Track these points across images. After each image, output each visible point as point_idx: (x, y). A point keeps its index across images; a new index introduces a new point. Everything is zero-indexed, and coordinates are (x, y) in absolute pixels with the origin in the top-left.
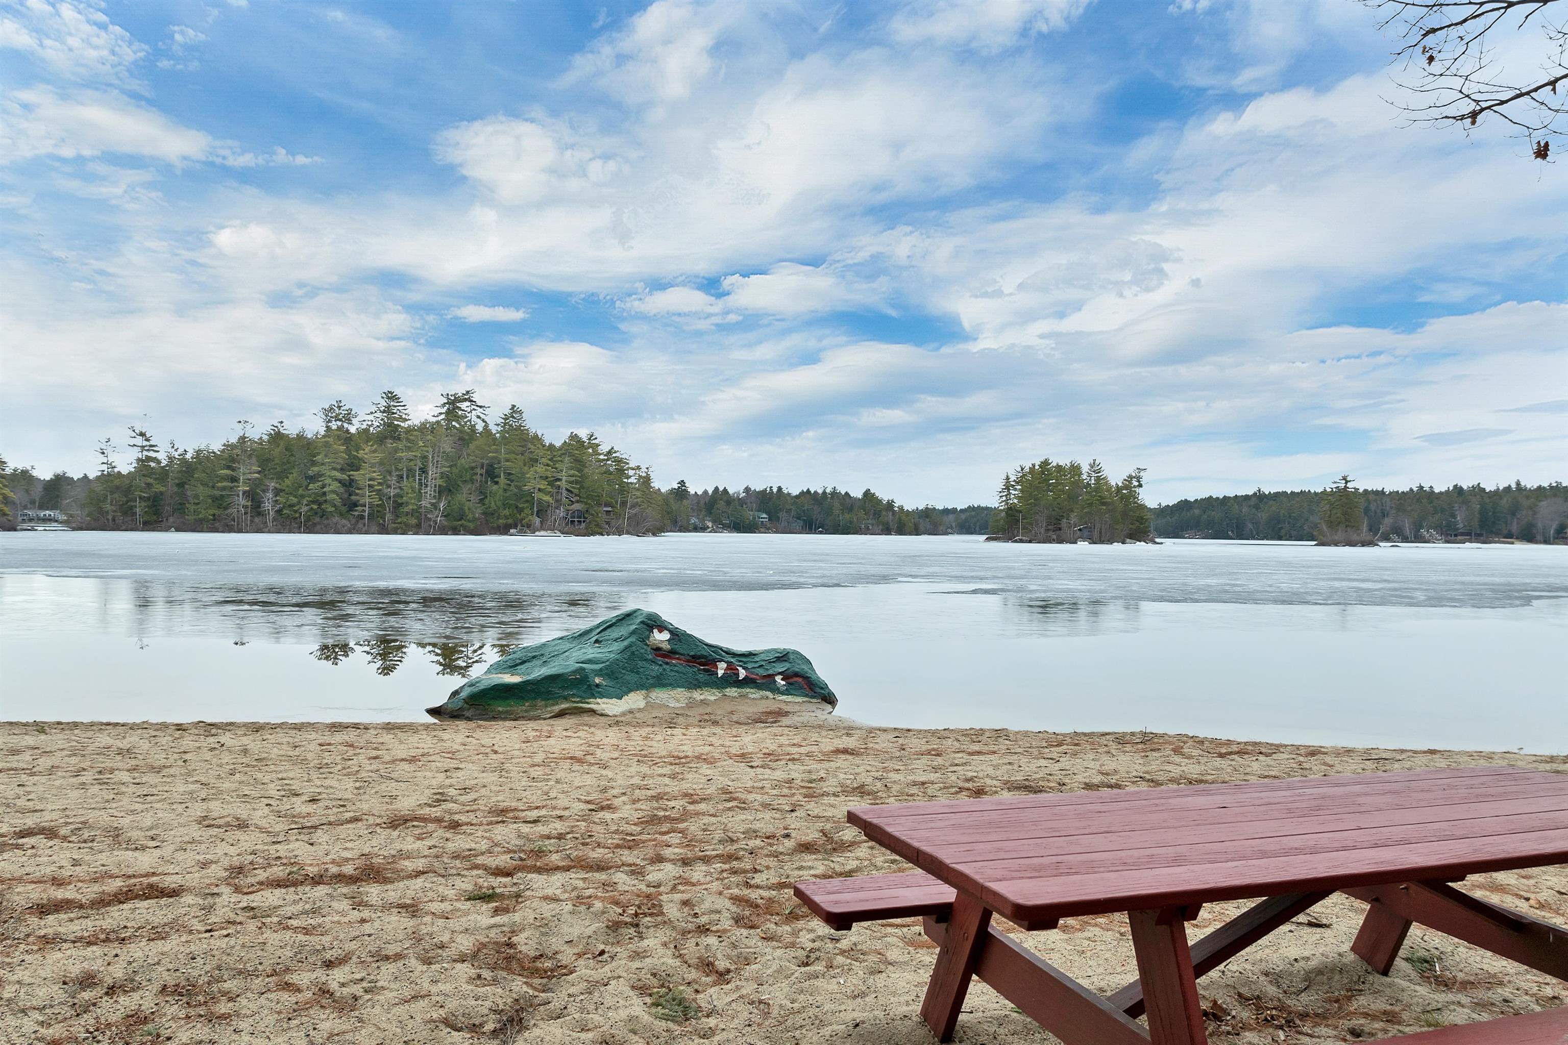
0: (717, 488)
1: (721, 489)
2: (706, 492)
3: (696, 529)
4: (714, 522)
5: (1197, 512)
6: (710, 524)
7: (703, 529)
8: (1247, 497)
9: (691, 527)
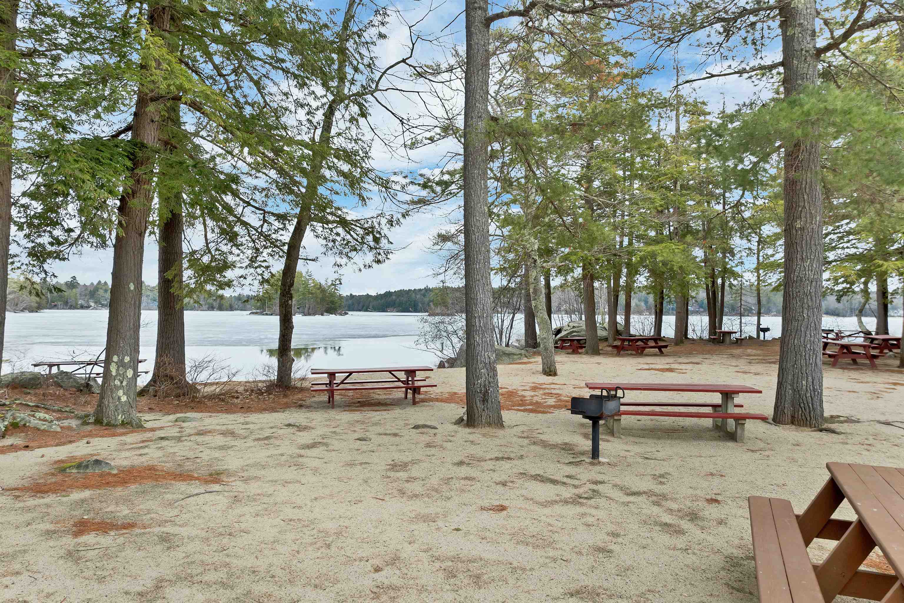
0: (100, 282)
1: (103, 282)
2: (92, 284)
3: (82, 307)
4: (96, 303)
5: (394, 297)
6: (92, 304)
7: (88, 307)
8: (420, 290)
9: (79, 306)
